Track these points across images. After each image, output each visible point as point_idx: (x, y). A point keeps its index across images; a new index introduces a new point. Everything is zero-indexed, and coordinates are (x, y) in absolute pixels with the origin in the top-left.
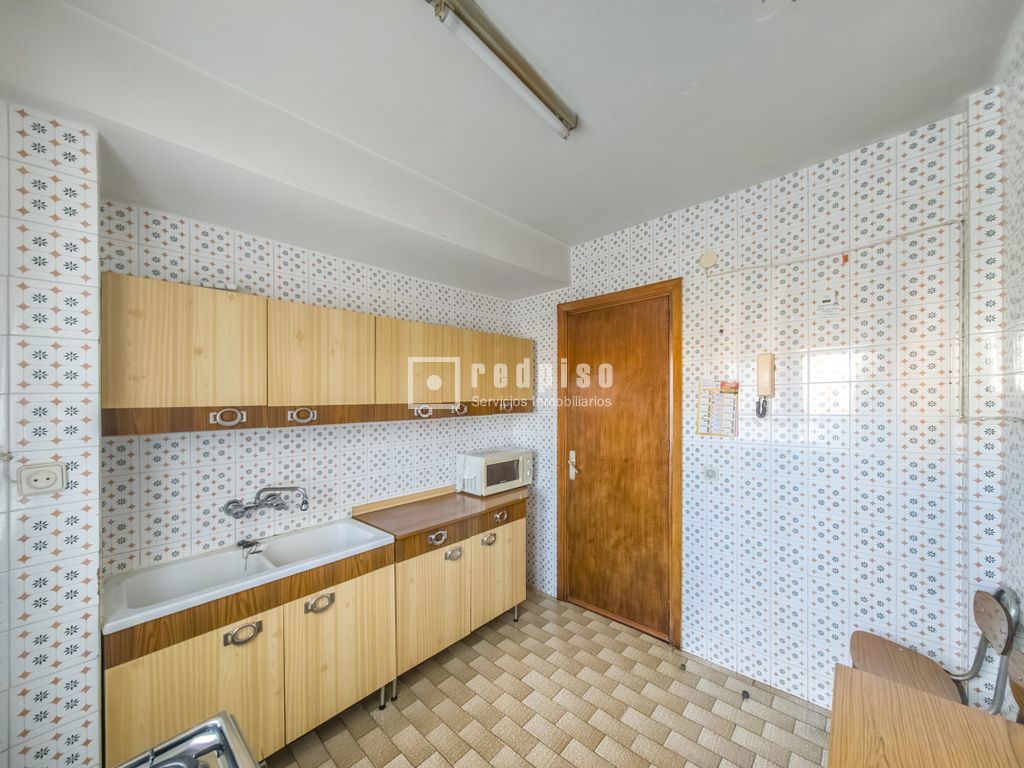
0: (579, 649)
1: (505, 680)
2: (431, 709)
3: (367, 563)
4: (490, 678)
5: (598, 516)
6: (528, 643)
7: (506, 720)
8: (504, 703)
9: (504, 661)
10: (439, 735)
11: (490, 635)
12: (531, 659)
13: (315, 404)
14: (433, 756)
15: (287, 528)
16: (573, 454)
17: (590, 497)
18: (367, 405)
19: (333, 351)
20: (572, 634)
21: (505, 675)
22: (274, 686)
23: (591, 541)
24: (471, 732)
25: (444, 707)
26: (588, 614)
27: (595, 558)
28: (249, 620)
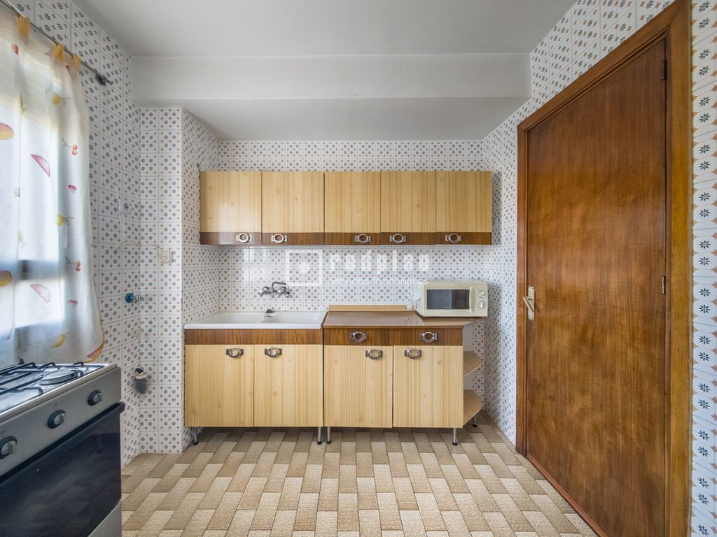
0: (499, 510)
1: (403, 484)
2: (340, 464)
3: (303, 338)
4: (394, 474)
5: (559, 370)
6: (450, 469)
7: (375, 513)
8: (387, 500)
9: (416, 470)
10: (330, 484)
11: (423, 442)
12: (439, 484)
13: (286, 232)
14: (314, 494)
15: (291, 308)
16: (531, 290)
17: (550, 344)
18: (319, 233)
19: (296, 199)
20: (504, 491)
21: (407, 480)
22: (249, 390)
23: (552, 398)
24: (347, 500)
25: (348, 469)
26: (544, 485)
27: (556, 421)
28: (238, 346)
